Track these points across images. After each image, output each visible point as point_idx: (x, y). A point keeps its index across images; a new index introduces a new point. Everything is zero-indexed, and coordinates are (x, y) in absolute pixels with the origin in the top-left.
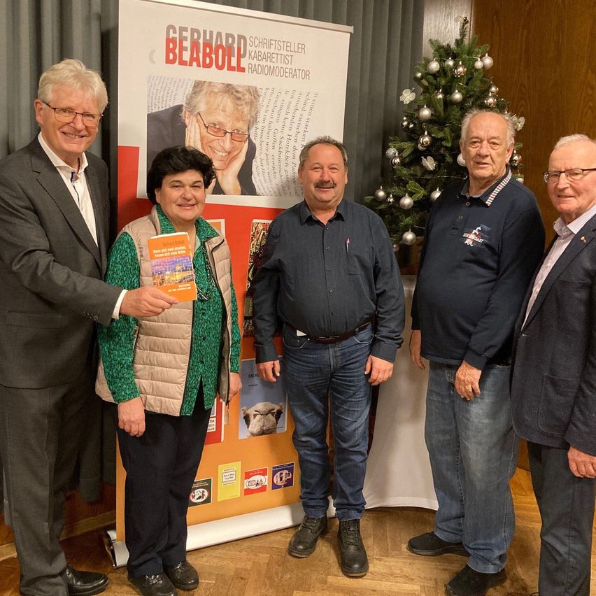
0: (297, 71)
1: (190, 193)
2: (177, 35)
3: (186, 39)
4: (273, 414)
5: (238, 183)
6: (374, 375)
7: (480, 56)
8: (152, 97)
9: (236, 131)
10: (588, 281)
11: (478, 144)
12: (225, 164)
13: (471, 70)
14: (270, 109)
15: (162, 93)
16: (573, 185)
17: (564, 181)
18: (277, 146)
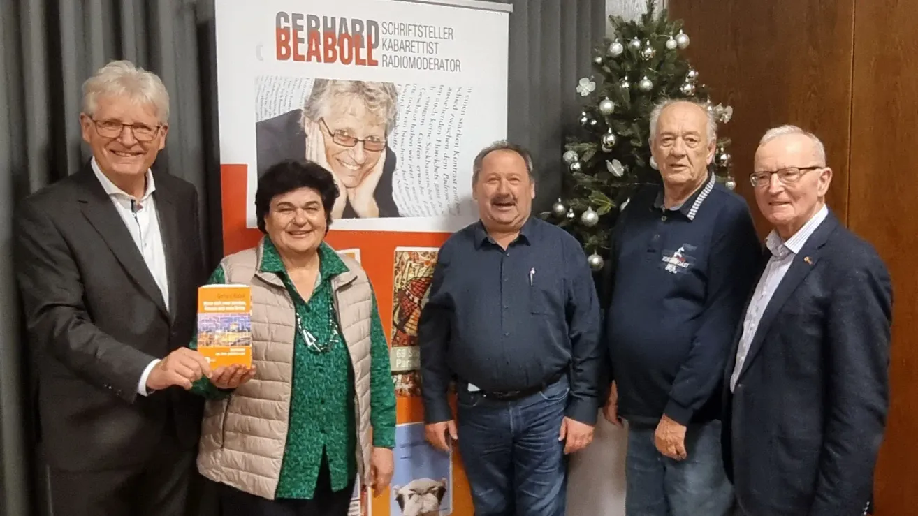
0: (445, 62)
1: (303, 216)
2: (290, 25)
3: (301, 28)
4: (433, 493)
5: (375, 203)
6: (571, 442)
7: (672, 33)
8: (262, 102)
9: (369, 139)
10: (820, 312)
11: (670, 142)
12: (357, 179)
13: (662, 50)
14: (413, 108)
15: (274, 96)
16: (789, 188)
17: (777, 184)
18: (423, 154)
